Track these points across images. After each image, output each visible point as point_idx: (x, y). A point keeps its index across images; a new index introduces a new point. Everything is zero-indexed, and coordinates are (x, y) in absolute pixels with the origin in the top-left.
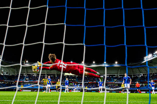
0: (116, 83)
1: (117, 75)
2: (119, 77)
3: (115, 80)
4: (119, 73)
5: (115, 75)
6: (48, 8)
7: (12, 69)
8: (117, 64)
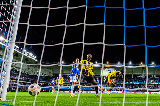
0: (152, 84)
1: (154, 76)
2: (156, 78)
3: (152, 81)
4: (156, 73)
5: (152, 76)
6: (87, 8)
7: (47, 70)
8: (154, 64)
